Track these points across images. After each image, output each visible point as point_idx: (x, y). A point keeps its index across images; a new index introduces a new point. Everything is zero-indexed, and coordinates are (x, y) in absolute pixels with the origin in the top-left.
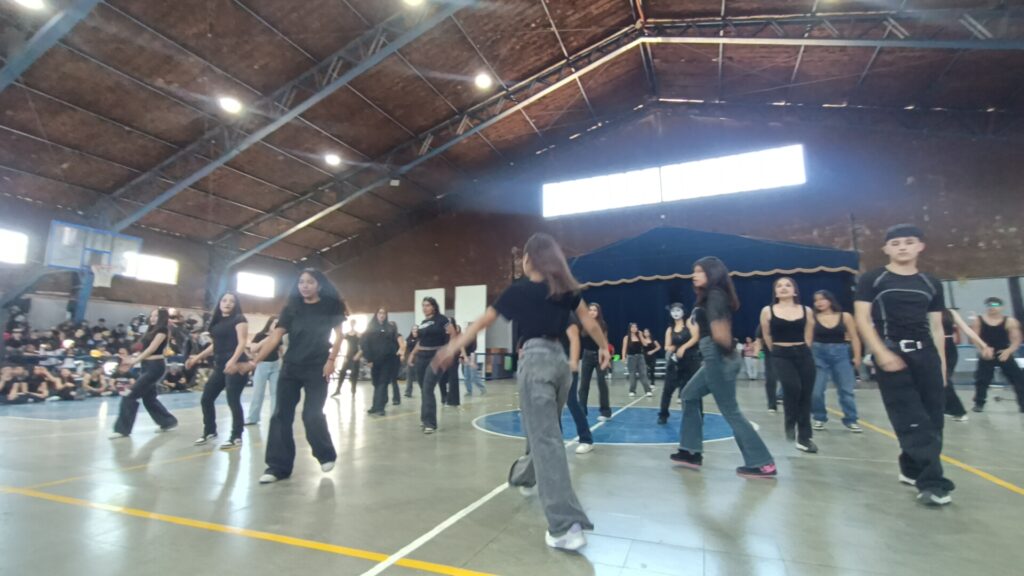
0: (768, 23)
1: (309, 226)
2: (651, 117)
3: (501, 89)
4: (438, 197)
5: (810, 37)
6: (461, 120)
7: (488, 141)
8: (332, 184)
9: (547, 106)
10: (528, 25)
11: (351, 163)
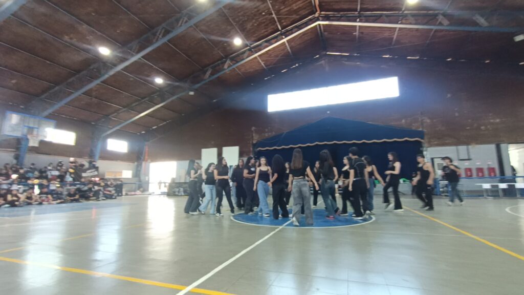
0: (381, 16)
1: (146, 115)
2: (323, 62)
3: (247, 46)
4: (214, 101)
5: (401, 23)
6: (225, 62)
7: (239, 72)
8: (158, 93)
9: (270, 55)
10: (261, 13)
11: (169, 82)
